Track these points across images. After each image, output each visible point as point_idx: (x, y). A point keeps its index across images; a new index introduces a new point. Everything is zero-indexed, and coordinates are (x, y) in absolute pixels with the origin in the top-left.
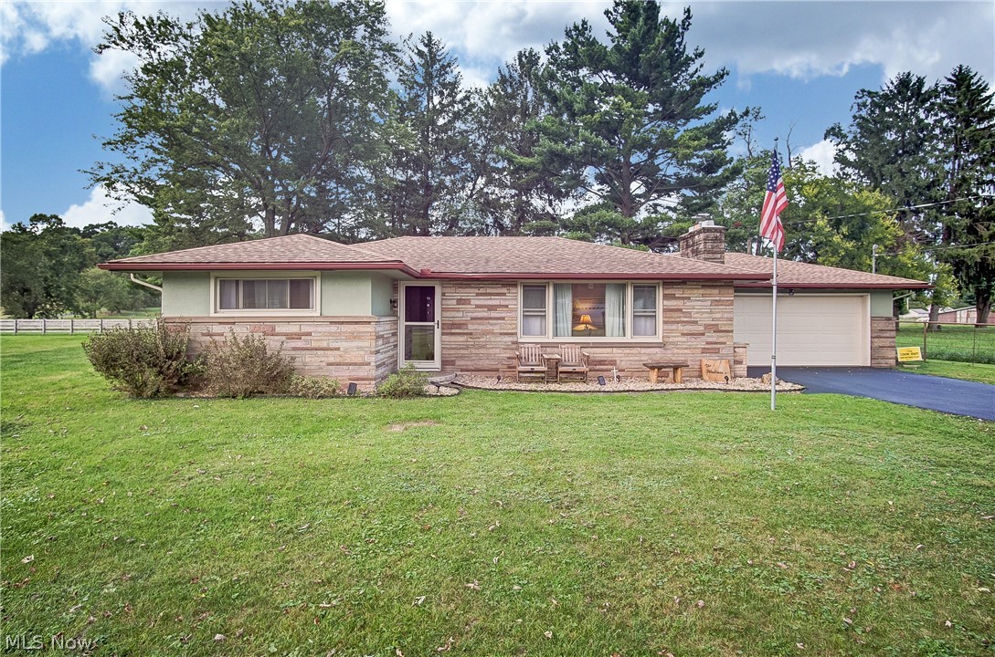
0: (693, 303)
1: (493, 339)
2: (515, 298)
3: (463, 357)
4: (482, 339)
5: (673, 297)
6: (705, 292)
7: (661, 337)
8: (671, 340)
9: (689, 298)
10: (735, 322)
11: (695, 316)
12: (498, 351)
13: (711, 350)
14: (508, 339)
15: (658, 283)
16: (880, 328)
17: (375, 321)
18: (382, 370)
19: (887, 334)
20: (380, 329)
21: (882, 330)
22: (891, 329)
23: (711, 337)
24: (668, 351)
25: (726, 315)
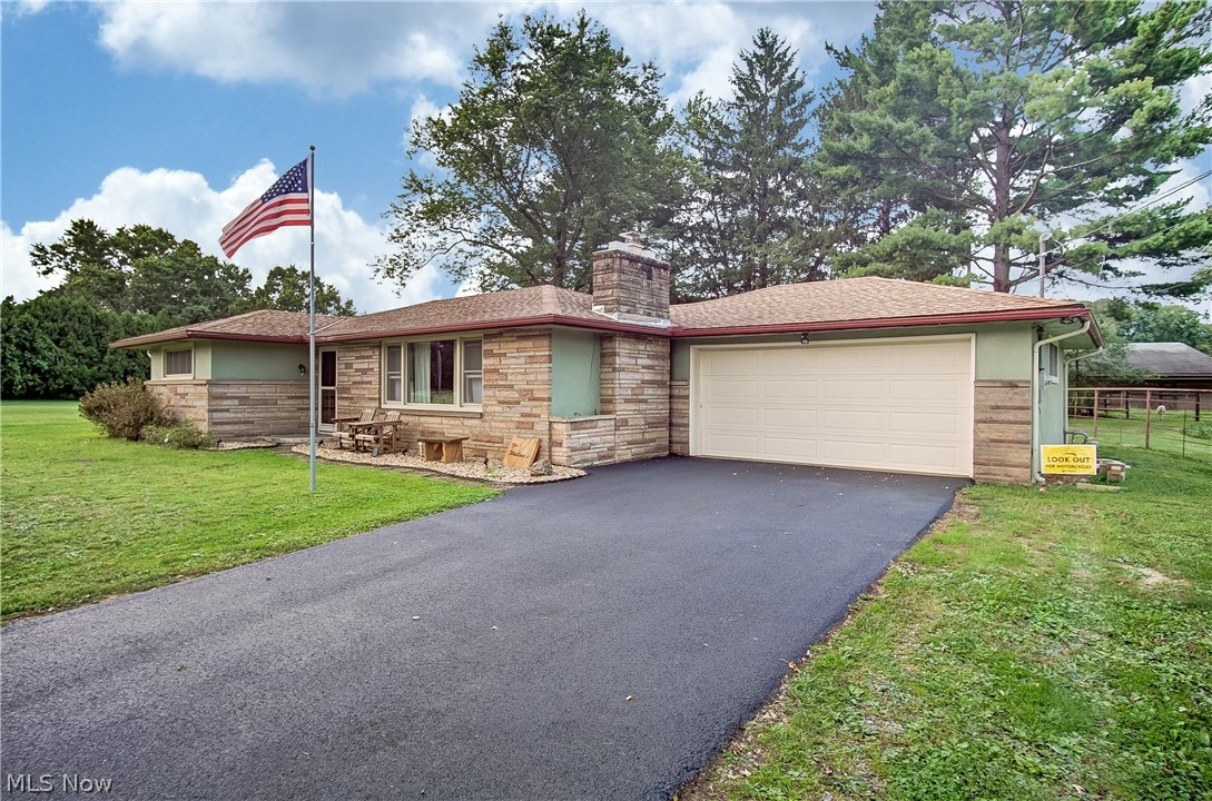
1: (364, 405)
5: (492, 354)
7: (483, 406)
8: (488, 409)
14: (373, 404)
16: (993, 404)
17: (209, 383)
18: (236, 427)
19: (1010, 416)
20: (232, 391)
21: (998, 408)
22: (1018, 404)
23: (526, 406)
24: (487, 425)
25: (540, 377)
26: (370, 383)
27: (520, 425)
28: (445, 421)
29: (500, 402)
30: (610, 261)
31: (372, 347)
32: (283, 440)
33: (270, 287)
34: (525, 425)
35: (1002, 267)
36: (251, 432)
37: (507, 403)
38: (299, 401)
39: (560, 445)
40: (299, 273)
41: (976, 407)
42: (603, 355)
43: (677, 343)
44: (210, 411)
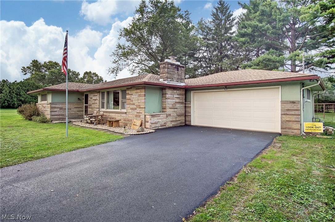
2: (99, 97)
5: (128, 94)
6: (136, 91)
8: (128, 111)
9: (132, 94)
11: (134, 102)
16: (287, 109)
17: (50, 104)
18: (59, 117)
19: (293, 113)
20: (57, 106)
21: (289, 110)
22: (296, 109)
23: (138, 110)
24: (127, 116)
25: (142, 101)
26: (97, 103)
27: (136, 116)
28: (116, 115)
29: (131, 109)
30: (165, 65)
31: (97, 93)
32: (72, 120)
33: (84, 77)
34: (138, 116)
35: (293, 67)
36: (63, 118)
37: (133, 109)
38: (78, 109)
39: (148, 122)
40: (92, 73)
41: (282, 110)
42: (163, 94)
43: (187, 90)
44: (51, 112)
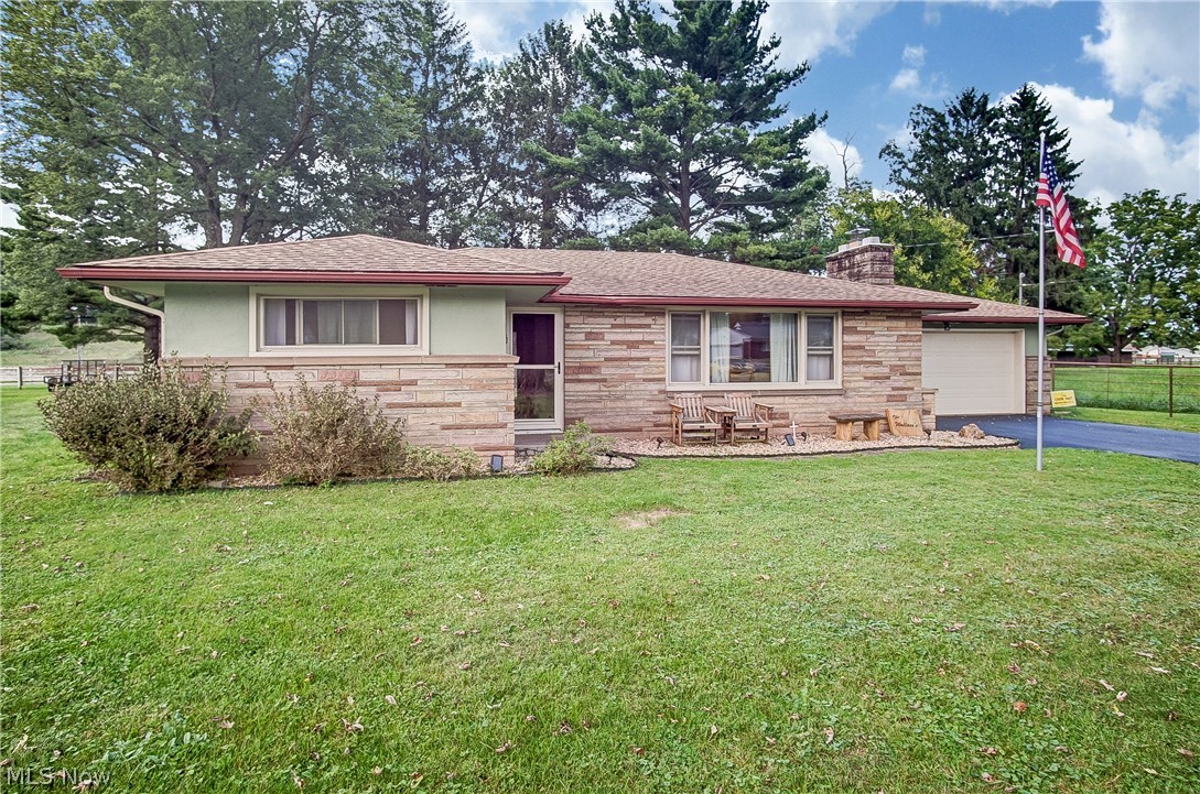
0: (877, 339)
1: (634, 387)
2: (662, 330)
3: (593, 413)
4: (620, 388)
5: (853, 331)
6: (891, 325)
7: (840, 382)
8: (852, 385)
9: (872, 333)
10: (923, 363)
11: (880, 356)
12: (641, 402)
13: (897, 397)
14: (655, 387)
15: (836, 313)
23: (898, 381)
24: (850, 400)
25: (913, 354)
26: (647, 359)
27: (890, 398)
28: (793, 400)
29: (866, 378)
31: (648, 314)
34: (896, 399)
37: (875, 378)
39: (929, 413)
41: (1026, 374)
